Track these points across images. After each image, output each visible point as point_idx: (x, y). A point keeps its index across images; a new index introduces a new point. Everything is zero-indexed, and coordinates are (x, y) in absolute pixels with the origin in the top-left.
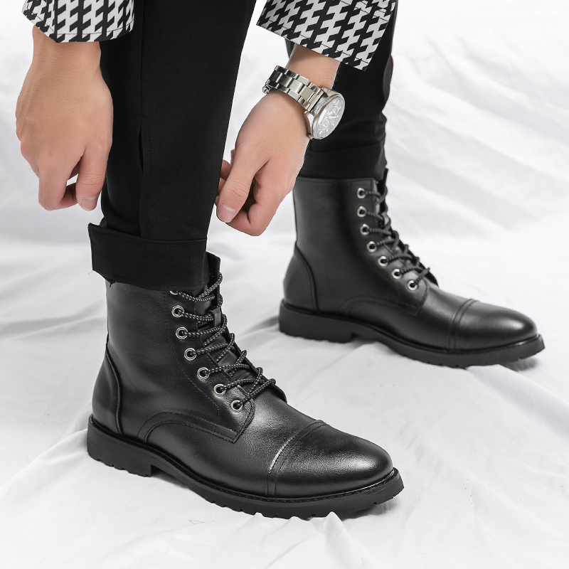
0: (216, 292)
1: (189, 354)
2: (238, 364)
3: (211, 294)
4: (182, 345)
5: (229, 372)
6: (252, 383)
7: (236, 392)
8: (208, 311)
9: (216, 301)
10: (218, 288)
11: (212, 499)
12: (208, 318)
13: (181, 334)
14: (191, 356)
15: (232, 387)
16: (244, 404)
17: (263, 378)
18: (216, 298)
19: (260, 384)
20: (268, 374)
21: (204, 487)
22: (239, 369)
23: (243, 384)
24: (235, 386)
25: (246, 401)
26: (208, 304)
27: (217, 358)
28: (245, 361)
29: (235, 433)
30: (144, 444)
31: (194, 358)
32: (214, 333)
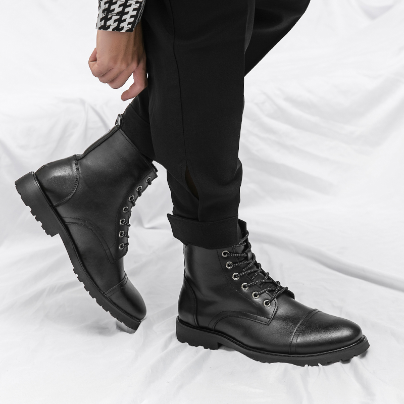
0: (247, 241)
1: (235, 277)
2: (265, 280)
3: (244, 242)
4: (230, 272)
5: (260, 285)
6: (274, 290)
7: (265, 295)
8: (243, 251)
9: (248, 246)
10: (247, 239)
11: (256, 359)
12: (244, 255)
13: (229, 265)
14: (237, 278)
15: (263, 293)
16: (271, 302)
17: (281, 287)
18: (247, 244)
19: (279, 290)
20: (283, 285)
21: (251, 352)
22: (266, 283)
23: (270, 291)
24: (265, 292)
25: (272, 300)
26: (243, 247)
27: (252, 277)
28: (269, 278)
29: (269, 320)
30: (213, 330)
31: (238, 278)
32: (249, 264)
